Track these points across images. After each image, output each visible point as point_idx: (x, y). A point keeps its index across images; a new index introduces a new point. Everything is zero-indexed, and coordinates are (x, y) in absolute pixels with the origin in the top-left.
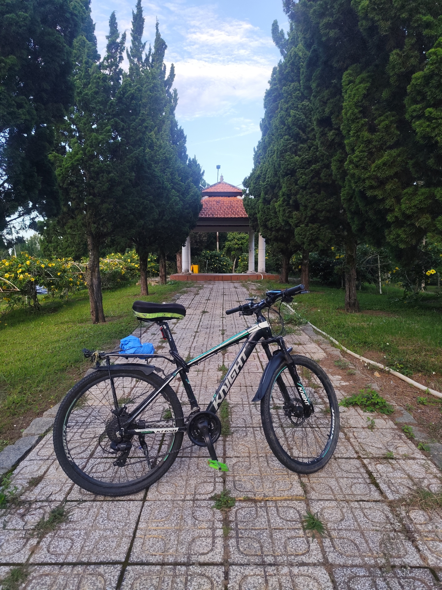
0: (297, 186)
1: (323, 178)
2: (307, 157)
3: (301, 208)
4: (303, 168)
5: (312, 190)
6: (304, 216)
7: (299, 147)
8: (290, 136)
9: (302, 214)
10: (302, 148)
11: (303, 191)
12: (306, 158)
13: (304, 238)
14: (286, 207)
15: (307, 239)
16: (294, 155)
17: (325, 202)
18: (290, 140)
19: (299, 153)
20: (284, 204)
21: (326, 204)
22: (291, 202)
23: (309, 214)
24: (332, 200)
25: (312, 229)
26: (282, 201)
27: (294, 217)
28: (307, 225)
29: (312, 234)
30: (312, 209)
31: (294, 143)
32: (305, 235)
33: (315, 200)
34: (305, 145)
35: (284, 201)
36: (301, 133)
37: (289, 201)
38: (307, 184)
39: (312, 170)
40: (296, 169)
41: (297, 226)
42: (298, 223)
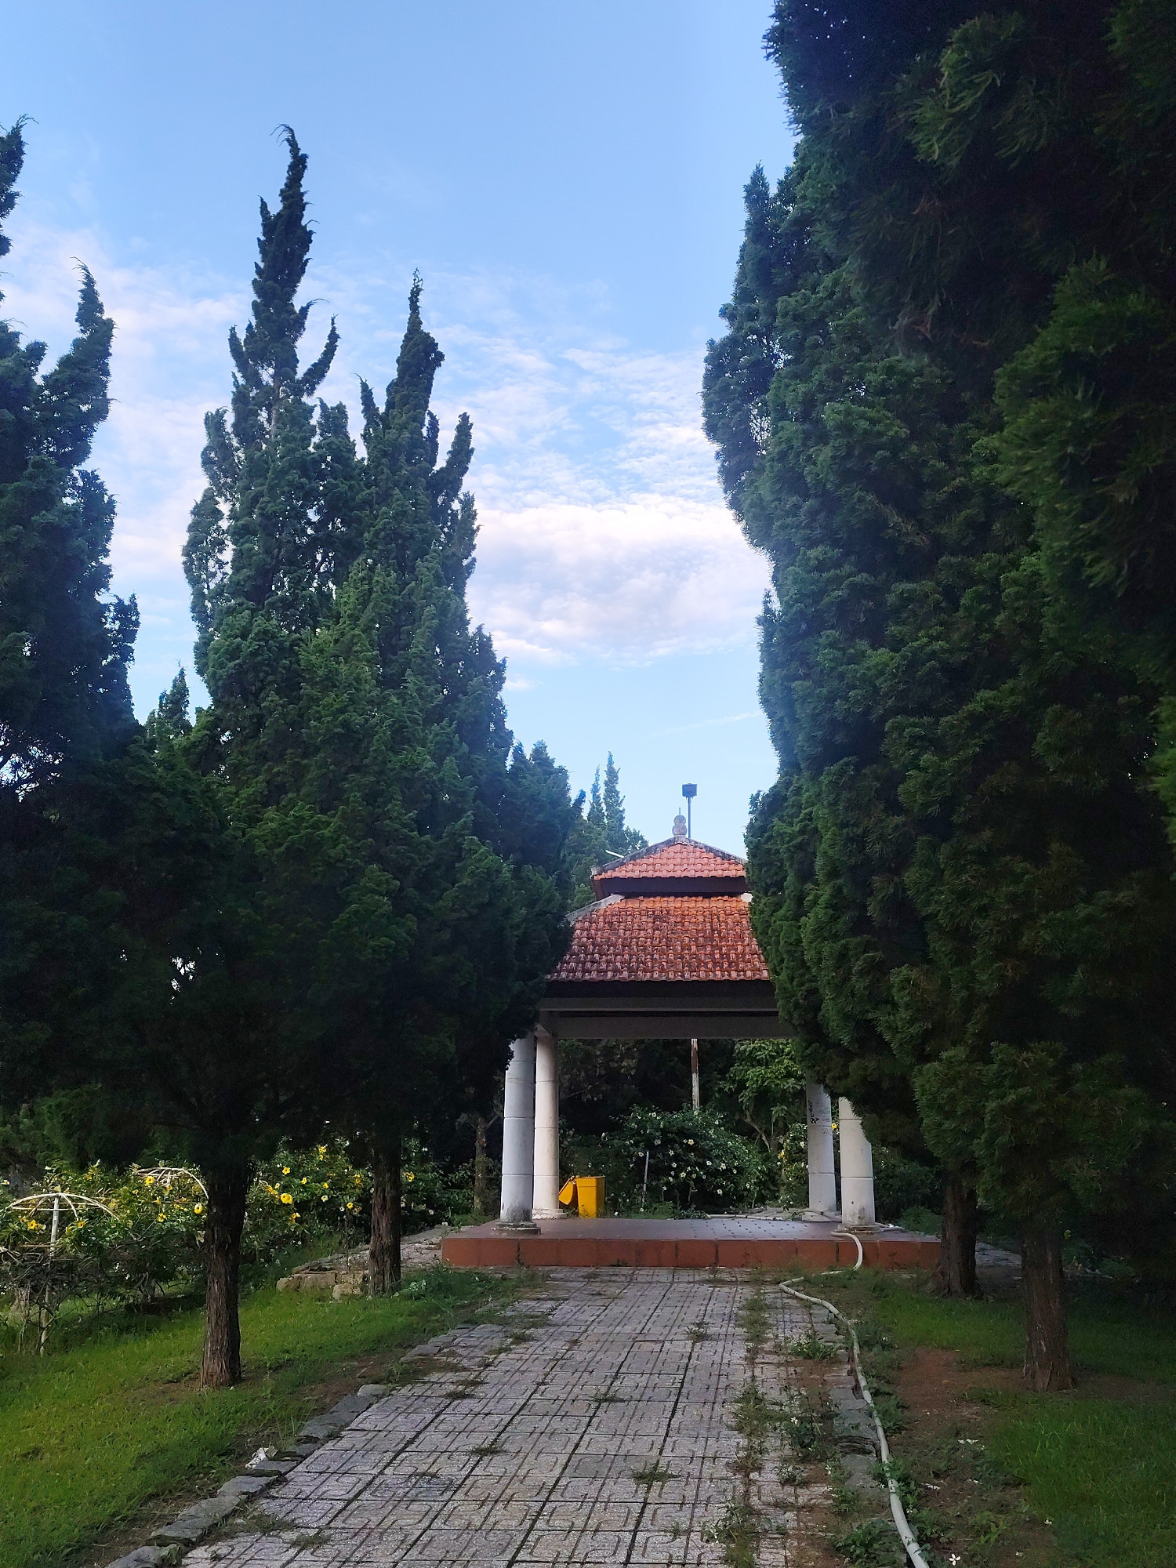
0: (898, 820)
1: (1052, 762)
2: (938, 645)
3: (939, 946)
4: (923, 709)
5: (987, 834)
6: (958, 996)
7: (891, 599)
8: (835, 544)
9: (946, 983)
10: (906, 600)
11: (934, 849)
12: (933, 655)
13: (972, 1135)
14: (854, 941)
15: (990, 1143)
16: (863, 645)
17: (1082, 911)
18: (838, 565)
19: (893, 629)
20: (840, 926)
21: (1089, 919)
22: (873, 910)
23: (987, 981)
24: (1123, 897)
25: (1019, 1080)
26: (830, 905)
27: (901, 997)
28: (981, 1053)
29: (1016, 1110)
30: (1001, 952)
31: (862, 578)
32: (976, 1113)
33: (1012, 898)
34: (928, 585)
35: (837, 906)
36: (896, 519)
37: (864, 907)
38: (949, 804)
39: (976, 720)
40: (883, 720)
41: (924, 1058)
42: (927, 1036)
